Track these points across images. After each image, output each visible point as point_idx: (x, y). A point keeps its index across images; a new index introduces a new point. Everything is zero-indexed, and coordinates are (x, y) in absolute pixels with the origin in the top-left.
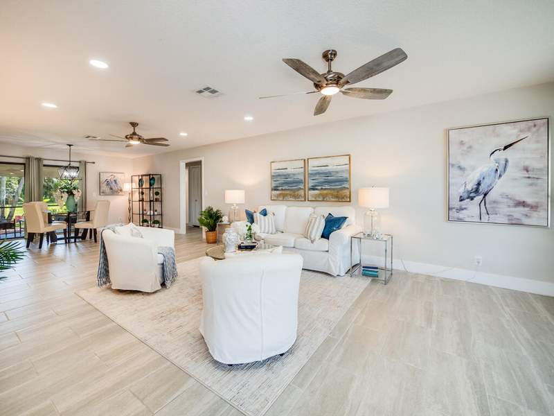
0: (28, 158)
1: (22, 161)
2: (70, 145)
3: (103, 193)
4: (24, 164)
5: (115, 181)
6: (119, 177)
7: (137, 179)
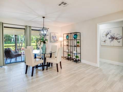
0: (26, 26)
1: (24, 27)
2: (44, 17)
3: (51, 42)
4: (25, 29)
5: (55, 36)
6: (57, 35)
7: (65, 35)
